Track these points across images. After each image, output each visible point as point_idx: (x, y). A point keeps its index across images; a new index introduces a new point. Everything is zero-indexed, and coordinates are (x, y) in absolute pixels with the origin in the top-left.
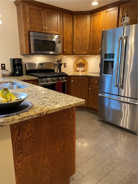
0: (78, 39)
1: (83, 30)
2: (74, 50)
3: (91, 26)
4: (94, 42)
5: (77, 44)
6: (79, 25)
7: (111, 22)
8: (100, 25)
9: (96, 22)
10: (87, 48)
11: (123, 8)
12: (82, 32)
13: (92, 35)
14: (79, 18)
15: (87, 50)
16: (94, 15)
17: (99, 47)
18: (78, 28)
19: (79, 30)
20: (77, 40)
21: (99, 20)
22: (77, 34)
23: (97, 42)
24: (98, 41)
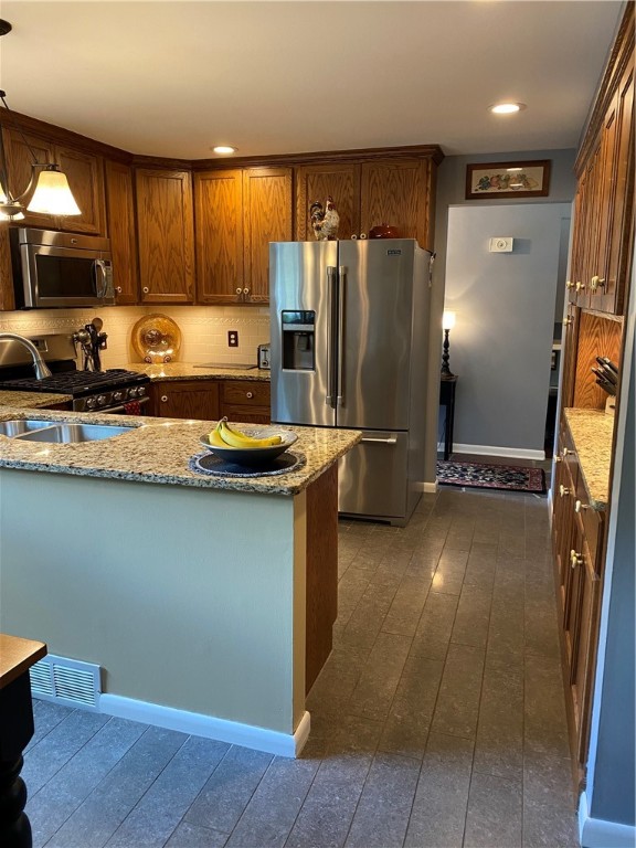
0: (154, 248)
1: (171, 221)
2: (146, 289)
3: (199, 211)
4: (215, 265)
5: (154, 268)
6: (155, 204)
7: (271, 210)
8: (234, 211)
9: (217, 199)
10: (189, 283)
11: (307, 175)
12: (169, 228)
13: (206, 241)
14: (155, 179)
15: (190, 287)
16: (209, 177)
17: (235, 281)
18: (153, 214)
19: (157, 219)
20: (152, 252)
21: (228, 195)
22: (151, 231)
23: (227, 263)
24: (230, 263)
